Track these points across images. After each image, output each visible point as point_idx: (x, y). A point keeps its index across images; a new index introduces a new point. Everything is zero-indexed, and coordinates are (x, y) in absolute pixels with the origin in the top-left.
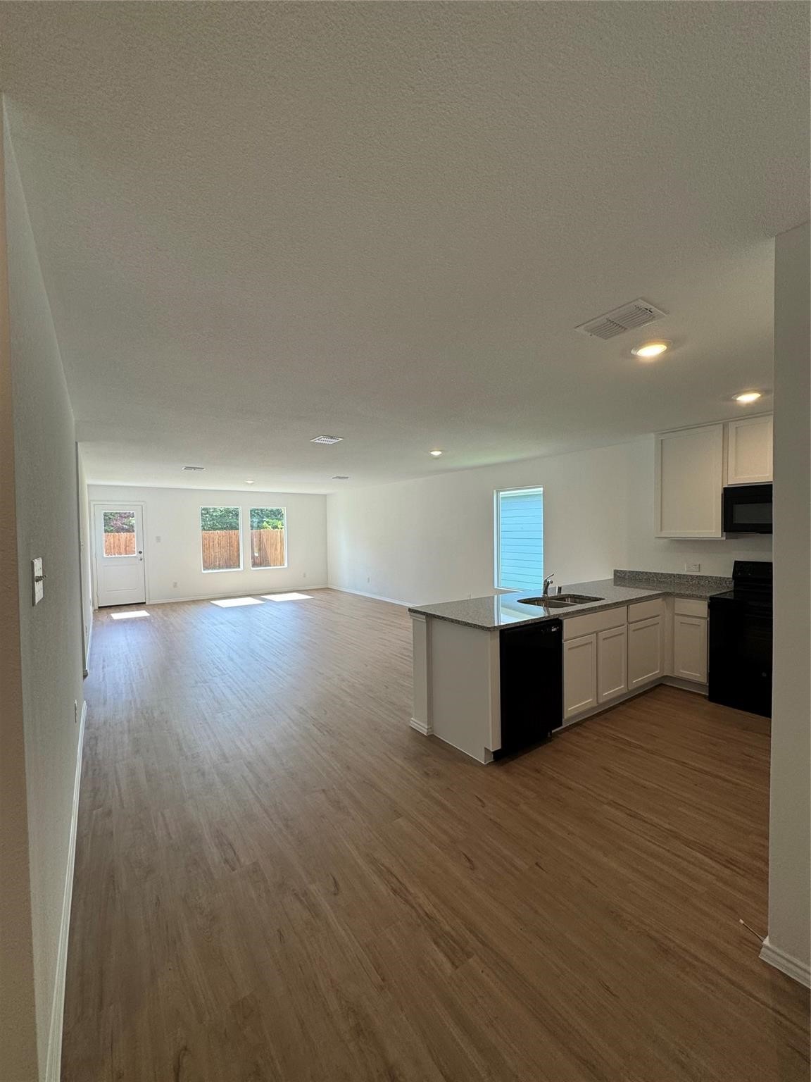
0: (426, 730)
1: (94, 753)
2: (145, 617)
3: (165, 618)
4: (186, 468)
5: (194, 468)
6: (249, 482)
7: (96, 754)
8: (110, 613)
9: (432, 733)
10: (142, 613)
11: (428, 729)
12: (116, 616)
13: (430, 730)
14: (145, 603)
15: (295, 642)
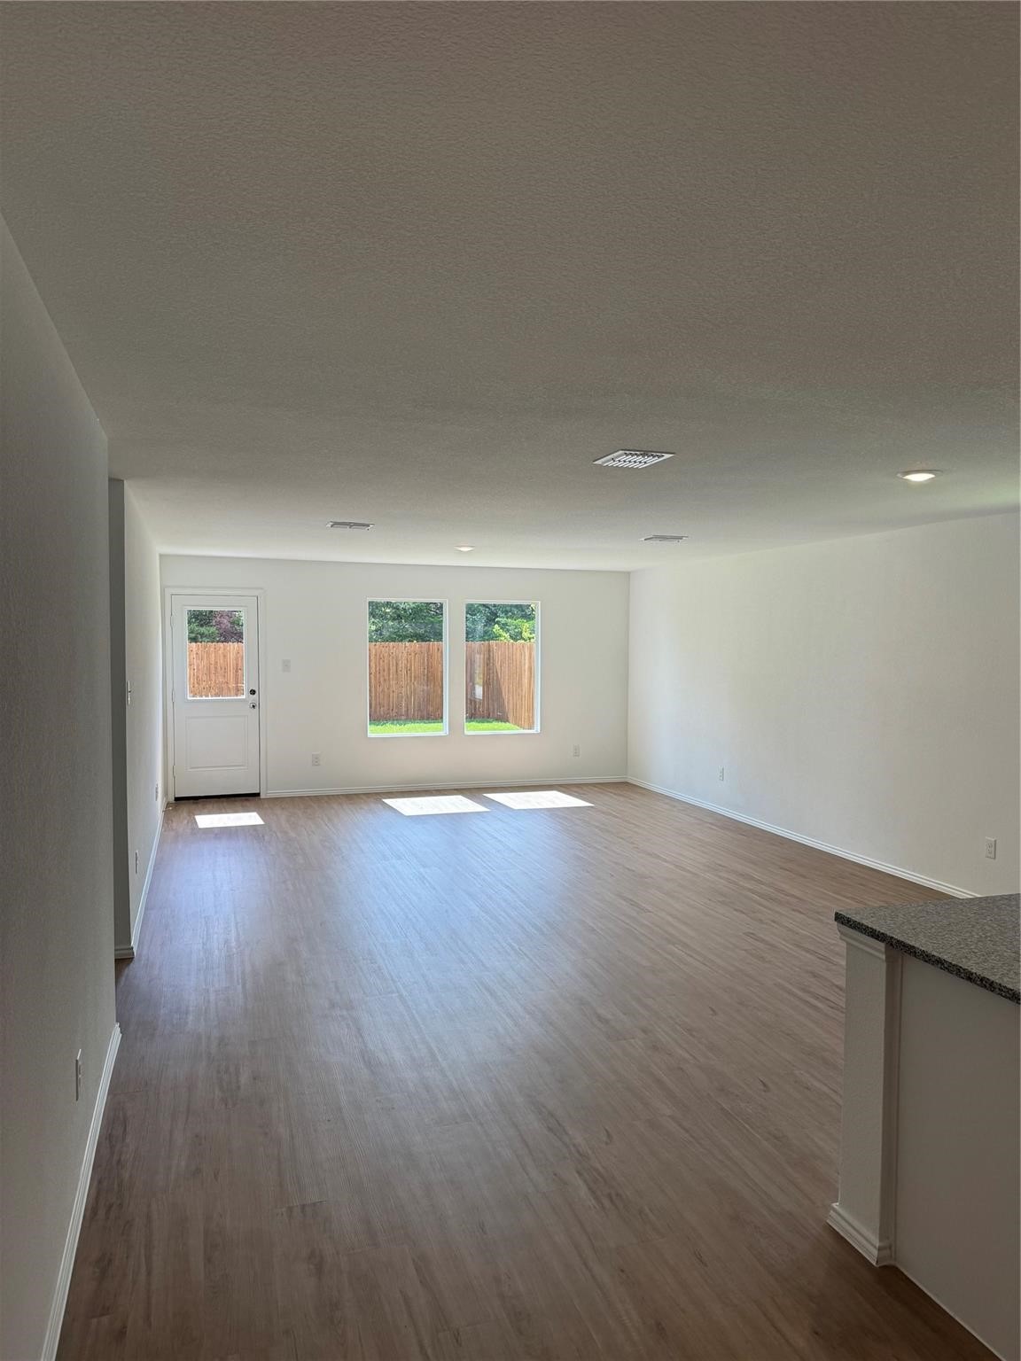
0: (875, 1252)
1: (116, 1158)
2: (254, 827)
3: (292, 834)
4: (335, 524)
5: (350, 525)
6: (462, 549)
7: (119, 1161)
8: (194, 815)
9: (892, 1262)
10: (251, 818)
11: (880, 1249)
12: (206, 820)
13: (887, 1252)
14: (258, 795)
15: (547, 922)
